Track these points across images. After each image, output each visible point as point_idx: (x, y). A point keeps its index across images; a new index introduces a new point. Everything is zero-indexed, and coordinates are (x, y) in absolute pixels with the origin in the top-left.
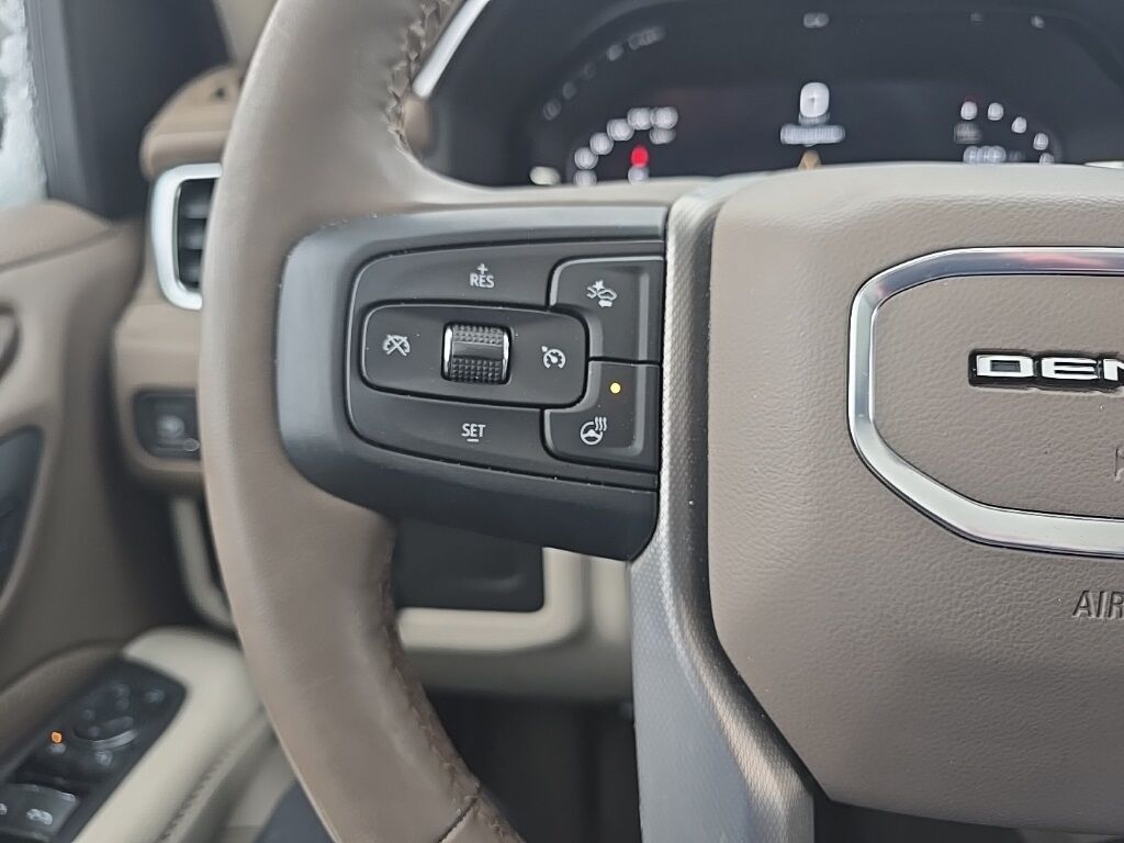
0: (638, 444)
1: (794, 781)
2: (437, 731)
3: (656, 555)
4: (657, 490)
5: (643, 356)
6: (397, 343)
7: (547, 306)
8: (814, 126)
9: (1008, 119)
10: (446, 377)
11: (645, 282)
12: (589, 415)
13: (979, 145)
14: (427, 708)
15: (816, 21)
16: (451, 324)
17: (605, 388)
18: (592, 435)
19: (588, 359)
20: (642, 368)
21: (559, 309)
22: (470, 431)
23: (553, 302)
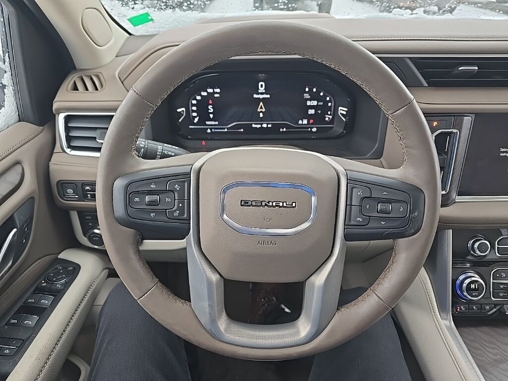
0: (185, 216)
1: (218, 276)
2: (149, 270)
3: (190, 236)
4: (190, 223)
5: (186, 198)
6: (137, 199)
7: (166, 190)
10: (147, 205)
11: (186, 184)
12: (175, 211)
14: (147, 266)
16: (147, 195)
17: (178, 205)
18: (176, 214)
19: (175, 200)
20: (186, 201)
21: (168, 190)
22: (152, 215)
23: (167, 189)
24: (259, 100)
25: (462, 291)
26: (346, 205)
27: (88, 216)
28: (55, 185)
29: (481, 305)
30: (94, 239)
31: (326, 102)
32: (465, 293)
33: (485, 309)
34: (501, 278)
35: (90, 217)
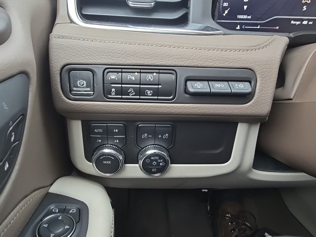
27: (98, 127)
28: (58, 72)
30: (105, 162)
35: (101, 131)
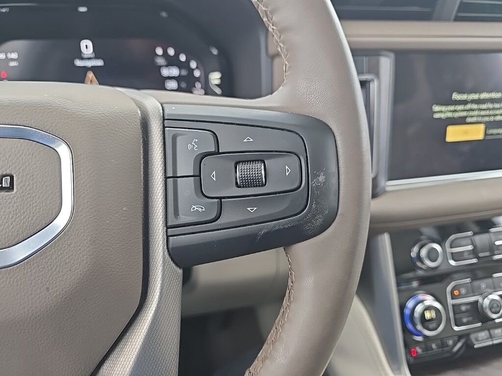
8: (89, 59)
9: (177, 55)
13: (167, 66)
15: (83, 9)
24: (86, 69)
25: (414, 325)
26: (166, 178)
29: (441, 340)
31: (191, 71)
32: (419, 327)
33: (447, 346)
34: (460, 296)
